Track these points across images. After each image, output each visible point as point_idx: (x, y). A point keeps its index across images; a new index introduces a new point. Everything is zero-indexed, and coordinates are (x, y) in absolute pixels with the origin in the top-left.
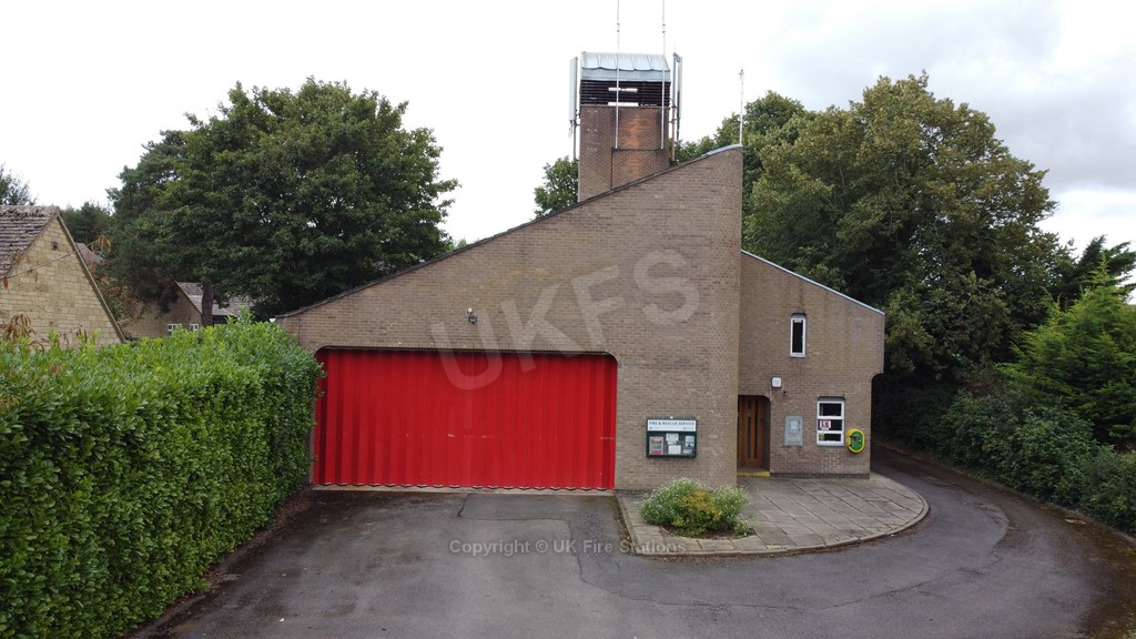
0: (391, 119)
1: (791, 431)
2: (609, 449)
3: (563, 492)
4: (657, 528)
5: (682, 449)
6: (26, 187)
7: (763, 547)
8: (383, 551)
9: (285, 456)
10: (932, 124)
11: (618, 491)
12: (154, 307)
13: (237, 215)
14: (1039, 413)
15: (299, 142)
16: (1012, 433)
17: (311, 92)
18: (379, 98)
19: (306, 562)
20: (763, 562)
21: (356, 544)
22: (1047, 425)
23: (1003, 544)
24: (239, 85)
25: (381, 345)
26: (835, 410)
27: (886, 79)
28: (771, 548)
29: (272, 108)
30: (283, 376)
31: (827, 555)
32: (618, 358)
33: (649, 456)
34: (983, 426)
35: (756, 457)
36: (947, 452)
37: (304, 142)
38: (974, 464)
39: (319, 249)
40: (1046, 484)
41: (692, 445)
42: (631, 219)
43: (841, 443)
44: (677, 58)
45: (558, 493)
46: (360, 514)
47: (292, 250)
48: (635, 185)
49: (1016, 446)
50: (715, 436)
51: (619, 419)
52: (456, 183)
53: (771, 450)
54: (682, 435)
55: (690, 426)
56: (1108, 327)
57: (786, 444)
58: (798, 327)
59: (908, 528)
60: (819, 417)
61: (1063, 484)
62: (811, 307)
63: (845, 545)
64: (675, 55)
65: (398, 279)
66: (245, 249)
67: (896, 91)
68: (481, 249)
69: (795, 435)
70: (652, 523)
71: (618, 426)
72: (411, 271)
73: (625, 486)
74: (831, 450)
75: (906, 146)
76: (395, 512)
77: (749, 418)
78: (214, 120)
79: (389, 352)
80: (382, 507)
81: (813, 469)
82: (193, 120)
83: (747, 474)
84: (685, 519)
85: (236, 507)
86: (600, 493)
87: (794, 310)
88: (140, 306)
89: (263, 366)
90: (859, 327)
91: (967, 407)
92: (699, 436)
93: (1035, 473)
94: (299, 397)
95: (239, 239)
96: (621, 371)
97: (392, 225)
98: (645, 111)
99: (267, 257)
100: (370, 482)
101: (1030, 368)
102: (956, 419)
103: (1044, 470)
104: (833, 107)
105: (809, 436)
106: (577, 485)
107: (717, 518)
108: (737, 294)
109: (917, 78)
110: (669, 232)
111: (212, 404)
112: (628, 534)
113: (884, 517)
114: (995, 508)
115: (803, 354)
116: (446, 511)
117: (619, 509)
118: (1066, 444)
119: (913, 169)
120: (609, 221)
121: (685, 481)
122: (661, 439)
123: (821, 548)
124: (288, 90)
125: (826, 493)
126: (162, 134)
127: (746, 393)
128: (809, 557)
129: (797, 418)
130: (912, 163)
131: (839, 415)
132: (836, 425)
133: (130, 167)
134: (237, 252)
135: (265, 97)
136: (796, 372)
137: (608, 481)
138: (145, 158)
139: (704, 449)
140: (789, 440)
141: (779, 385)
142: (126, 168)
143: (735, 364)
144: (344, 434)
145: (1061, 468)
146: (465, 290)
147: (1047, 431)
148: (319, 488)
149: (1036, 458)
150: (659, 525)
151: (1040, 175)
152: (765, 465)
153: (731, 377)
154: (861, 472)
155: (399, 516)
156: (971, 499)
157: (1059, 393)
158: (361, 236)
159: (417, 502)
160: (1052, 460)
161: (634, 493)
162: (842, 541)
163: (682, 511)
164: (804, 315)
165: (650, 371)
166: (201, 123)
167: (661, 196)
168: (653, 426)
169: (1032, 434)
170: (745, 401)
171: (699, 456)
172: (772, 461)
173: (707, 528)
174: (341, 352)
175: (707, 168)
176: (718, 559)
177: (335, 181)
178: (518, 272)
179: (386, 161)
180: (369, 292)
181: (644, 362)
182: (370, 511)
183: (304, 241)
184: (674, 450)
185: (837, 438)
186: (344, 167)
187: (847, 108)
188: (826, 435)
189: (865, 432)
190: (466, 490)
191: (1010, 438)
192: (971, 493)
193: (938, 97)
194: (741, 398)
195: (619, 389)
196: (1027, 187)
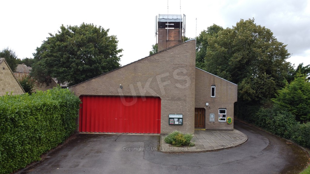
0: (105, 33)
1: (211, 118)
2: (159, 122)
3: (146, 134)
4: (168, 144)
5: (179, 123)
6: (14, 53)
7: (196, 150)
8: (92, 150)
9: (68, 125)
10: (255, 32)
11: (161, 134)
12: (45, 84)
13: (61, 60)
14: (281, 113)
15: (78, 40)
16: (273, 118)
17: (84, 26)
18: (101, 28)
19: (70, 153)
20: (195, 154)
21: (85, 148)
22: (282, 116)
23: (265, 149)
24: (63, 25)
25: (97, 94)
26: (224, 112)
27: (243, 20)
28: (198, 150)
29: (73, 31)
30: (66, 103)
31: (214, 152)
32: (161, 98)
33: (170, 125)
34: (266, 116)
35: (202, 125)
36: (257, 124)
37: (79, 40)
38: (264, 127)
39: (84, 69)
40: (282, 133)
41: (182, 122)
42: (164, 60)
43: (225, 121)
44: (184, 15)
45: (145, 135)
46: (89, 140)
47: (76, 69)
48: (165, 50)
49: (274, 122)
50: (188, 119)
51: (161, 114)
52: (122, 50)
53: (206, 123)
54: (179, 119)
55: (181, 116)
56: (300, 89)
57: (210, 121)
58: (213, 89)
59: (239, 145)
60: (219, 114)
61: (287, 133)
62: (217, 84)
63: (220, 149)
64: (184, 14)
65: (101, 77)
66: (63, 69)
67: (245, 23)
68: (124, 68)
69: (212, 119)
70: (167, 143)
71: (161, 116)
72: (105, 74)
73: (163, 133)
74: (223, 123)
75: (248, 39)
76: (98, 139)
77: (200, 114)
78: (56, 34)
79: (99, 96)
80: (95, 138)
81: (217, 128)
82: (51, 35)
83: (199, 130)
84: (175, 142)
85: (51, 138)
86: (157, 135)
87: (212, 84)
88: (41, 84)
89: (60, 100)
90: (230, 89)
91: (262, 111)
92: (183, 119)
93: (279, 129)
94: (73, 109)
95: (62, 66)
96: (162, 101)
97: (104, 62)
98: (175, 30)
99: (70, 71)
100: (94, 131)
101: (279, 100)
102: (259, 114)
103: (281, 129)
104: (228, 28)
105: (216, 119)
106: (150, 132)
107: (184, 142)
108: (194, 80)
109: (251, 20)
110: (175, 63)
111: (43, 111)
112: (160, 146)
113: (233, 142)
114: (267, 139)
115: (214, 97)
116: (112, 139)
117: (160, 139)
118: (287, 121)
119: (249, 45)
120: (158, 60)
121: (176, 131)
122: (173, 120)
123: (213, 150)
124: (77, 26)
125: (220, 135)
126: (47, 38)
127: (197, 107)
128: (208, 152)
129: (213, 114)
130: (250, 43)
131: (225, 113)
132: (224, 116)
133: (38, 47)
134: (61, 70)
135: (70, 28)
136: (213, 101)
137: (159, 132)
138: (43, 44)
139: (185, 123)
140: (211, 120)
141: (208, 105)
142: (37, 47)
143: (194, 99)
144: (87, 118)
145: (286, 128)
146: (119, 79)
147: (282, 118)
148: (81, 133)
149: (279, 125)
150: (169, 143)
151: (285, 46)
152: (204, 127)
153: (192, 103)
154: (231, 129)
155: (99, 141)
156: (261, 137)
157: (287, 107)
158: (95, 65)
159: (105, 137)
160: (284, 126)
161: (164, 135)
162: (219, 148)
163: (175, 140)
164: (215, 85)
165: (170, 101)
166: (53, 35)
167: (173, 53)
168: (171, 116)
169: (278, 119)
170: (197, 110)
171: (184, 125)
172: (206, 126)
173: (182, 144)
174: (86, 96)
175: (185, 46)
176: (183, 153)
177: (88, 50)
178: (133, 74)
179: (102, 44)
180: (93, 80)
181: (168, 99)
182: (92, 139)
183: (79, 67)
184: (177, 123)
185: (224, 119)
186: (90, 46)
187: (232, 28)
188: (221, 119)
189: (232, 118)
190: (120, 134)
191: (273, 120)
192: (261, 135)
193: (257, 25)
194: (196, 108)
195: (161, 106)
196: (281, 49)
